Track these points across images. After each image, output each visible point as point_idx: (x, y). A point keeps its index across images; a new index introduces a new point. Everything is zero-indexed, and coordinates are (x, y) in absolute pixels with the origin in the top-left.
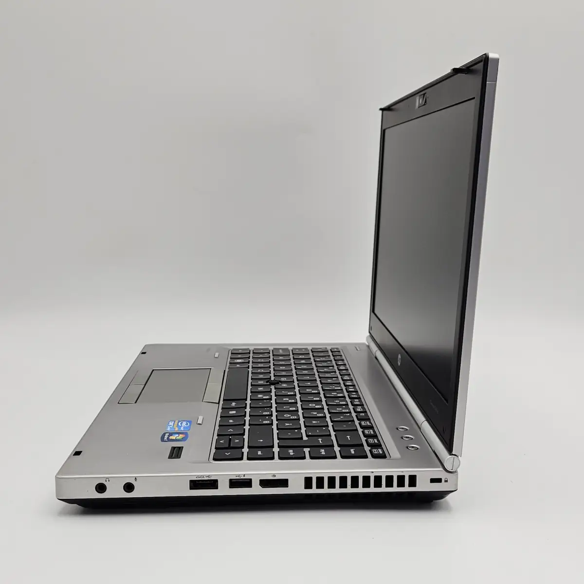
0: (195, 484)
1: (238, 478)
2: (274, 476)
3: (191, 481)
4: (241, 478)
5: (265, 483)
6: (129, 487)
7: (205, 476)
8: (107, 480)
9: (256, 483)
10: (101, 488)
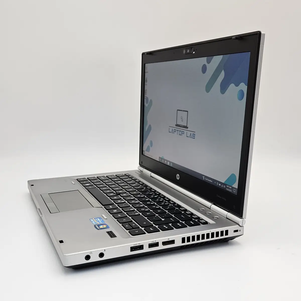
0: (133, 249)
1: (153, 242)
2: (169, 239)
3: (131, 248)
4: (154, 242)
5: (164, 243)
6: (101, 255)
7: (137, 244)
8: (91, 253)
9: (160, 244)
10: (88, 257)
